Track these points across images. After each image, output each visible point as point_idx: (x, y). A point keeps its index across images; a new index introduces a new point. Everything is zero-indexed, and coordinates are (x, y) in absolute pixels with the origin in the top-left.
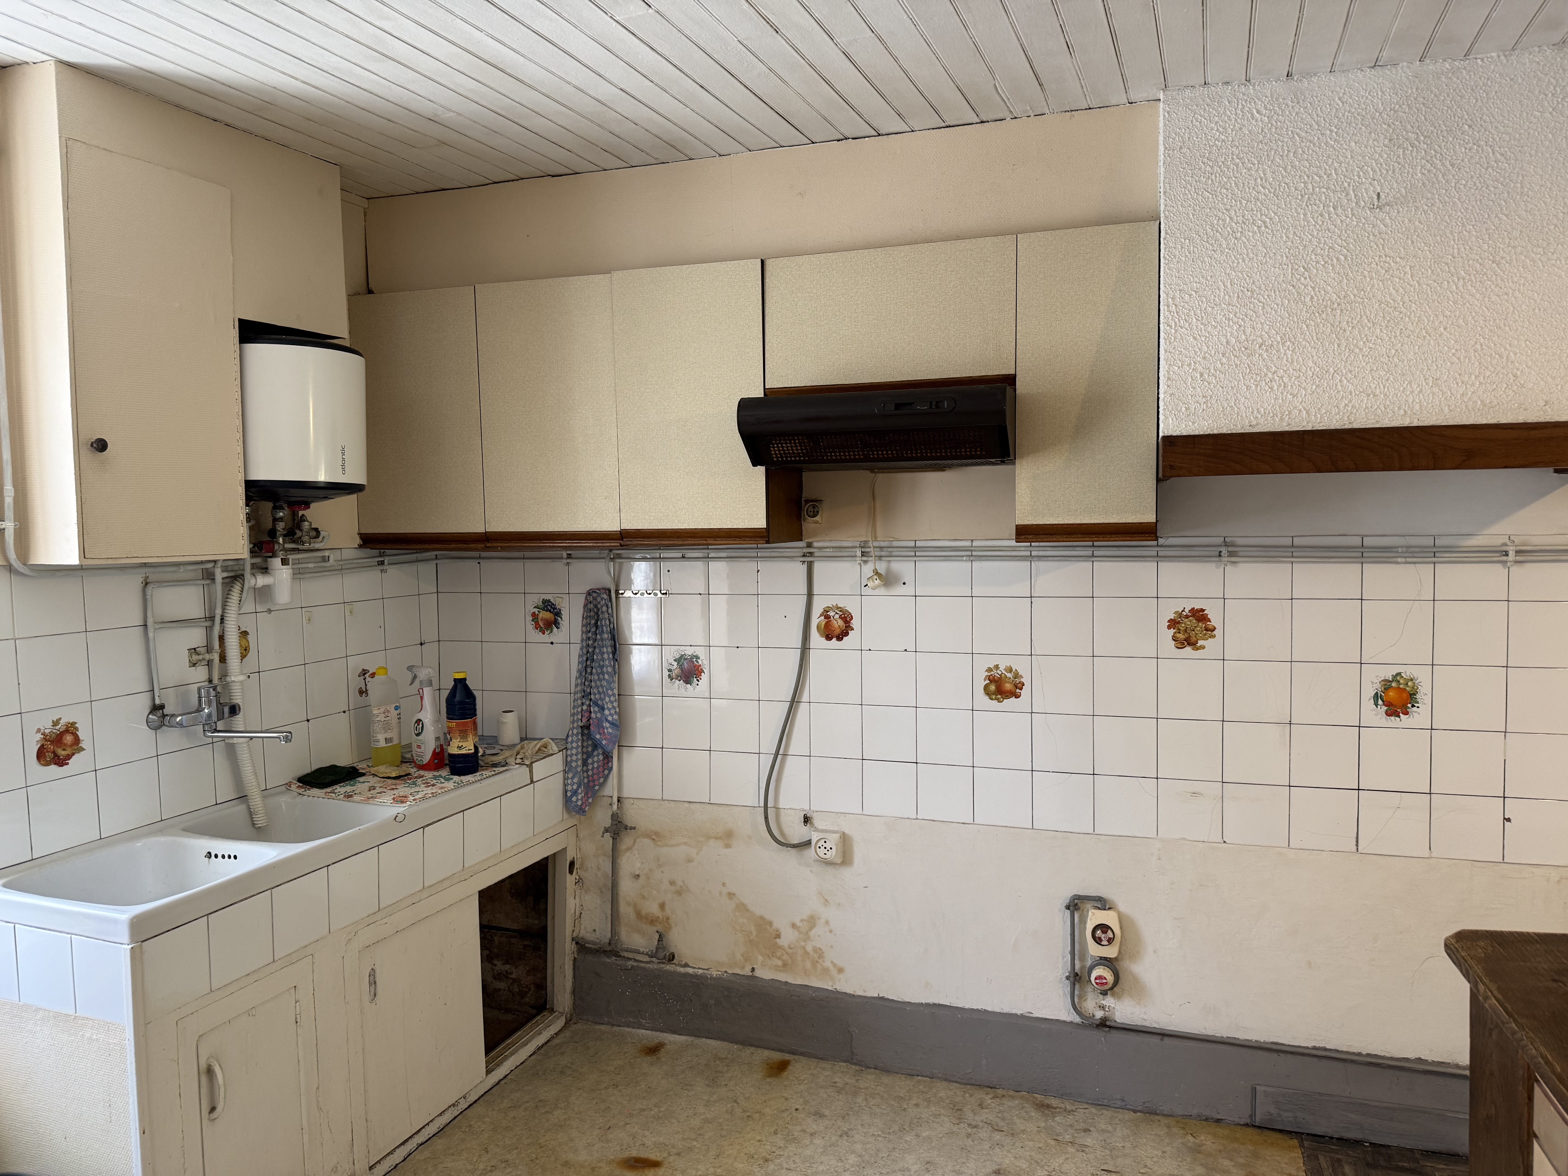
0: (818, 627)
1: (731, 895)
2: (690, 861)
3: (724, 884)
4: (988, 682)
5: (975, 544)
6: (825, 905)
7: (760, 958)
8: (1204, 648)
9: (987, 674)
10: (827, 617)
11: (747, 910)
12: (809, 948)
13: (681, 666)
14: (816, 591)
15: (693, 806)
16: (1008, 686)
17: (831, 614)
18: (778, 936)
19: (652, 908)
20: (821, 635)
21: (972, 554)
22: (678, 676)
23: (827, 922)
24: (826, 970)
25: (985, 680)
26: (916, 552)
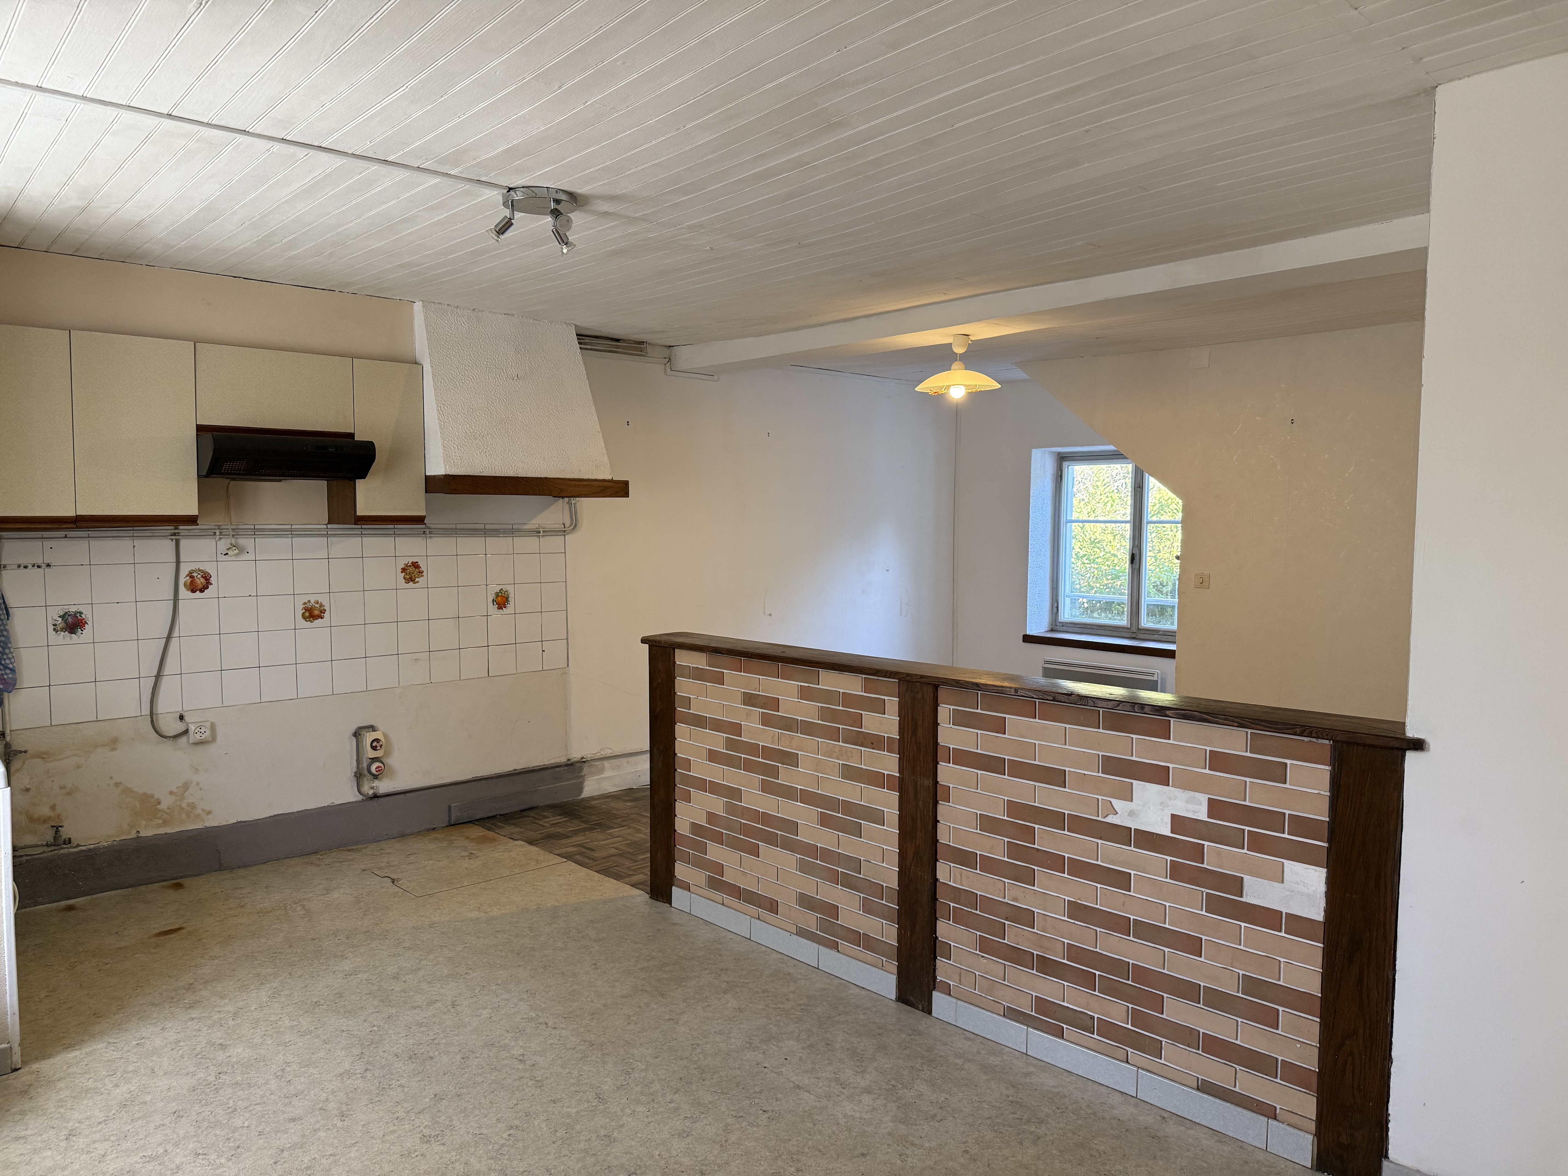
0: (185, 585)
1: (117, 784)
2: (79, 767)
3: (111, 778)
4: (304, 611)
5: (293, 527)
6: (196, 773)
7: (144, 823)
8: (418, 582)
9: (303, 606)
10: (192, 577)
11: (133, 792)
12: (184, 805)
13: (66, 622)
14: (182, 559)
15: (80, 726)
16: (316, 612)
17: (195, 574)
18: (159, 803)
19: (45, 811)
20: (188, 590)
21: (292, 533)
22: (63, 629)
23: (198, 784)
24: (198, 816)
25: (302, 610)
26: (255, 532)
